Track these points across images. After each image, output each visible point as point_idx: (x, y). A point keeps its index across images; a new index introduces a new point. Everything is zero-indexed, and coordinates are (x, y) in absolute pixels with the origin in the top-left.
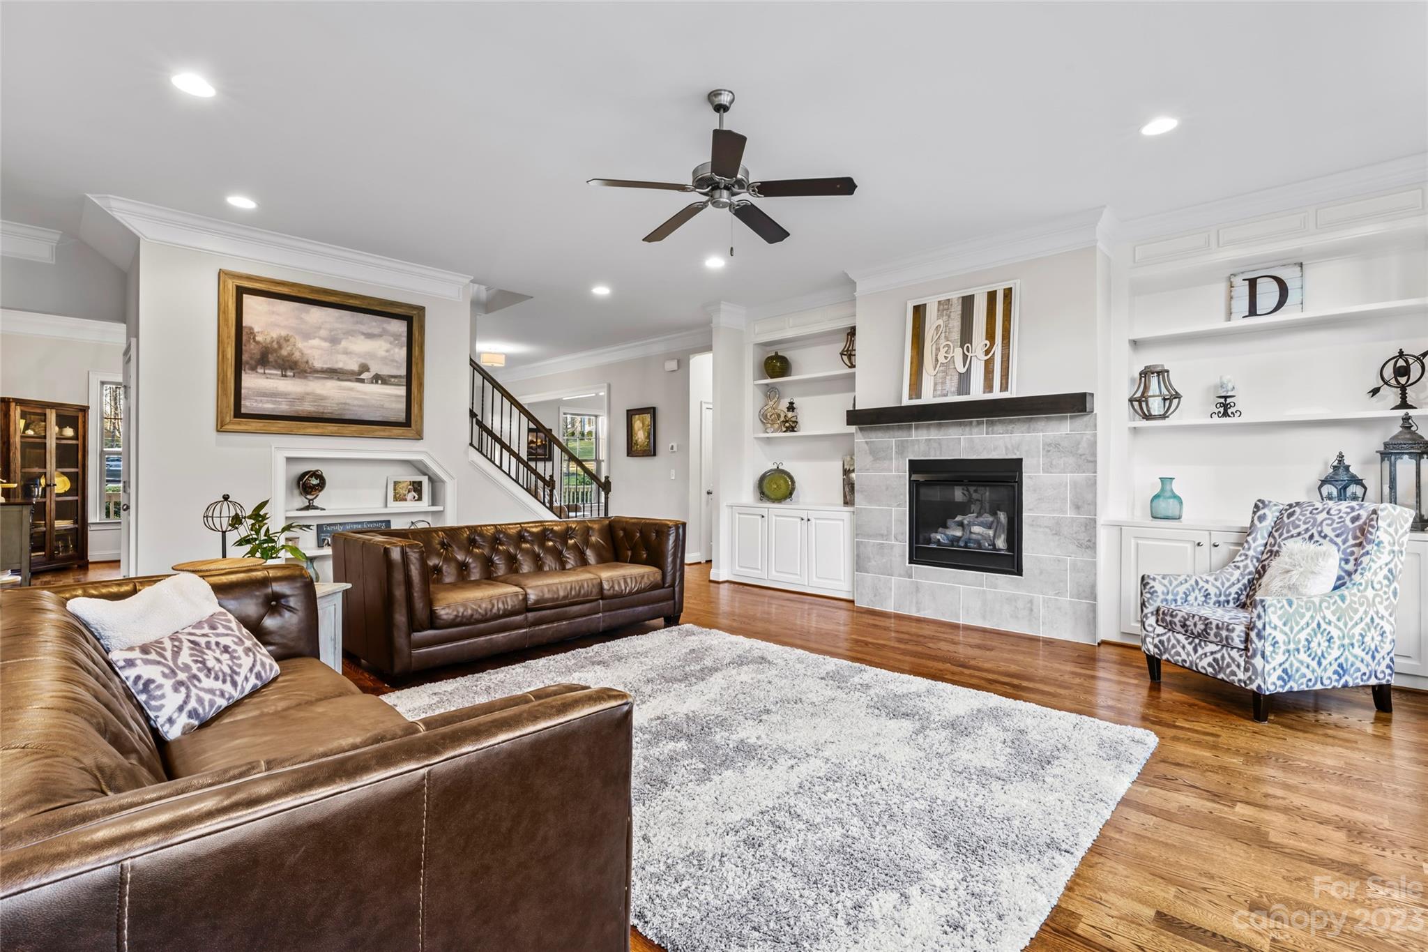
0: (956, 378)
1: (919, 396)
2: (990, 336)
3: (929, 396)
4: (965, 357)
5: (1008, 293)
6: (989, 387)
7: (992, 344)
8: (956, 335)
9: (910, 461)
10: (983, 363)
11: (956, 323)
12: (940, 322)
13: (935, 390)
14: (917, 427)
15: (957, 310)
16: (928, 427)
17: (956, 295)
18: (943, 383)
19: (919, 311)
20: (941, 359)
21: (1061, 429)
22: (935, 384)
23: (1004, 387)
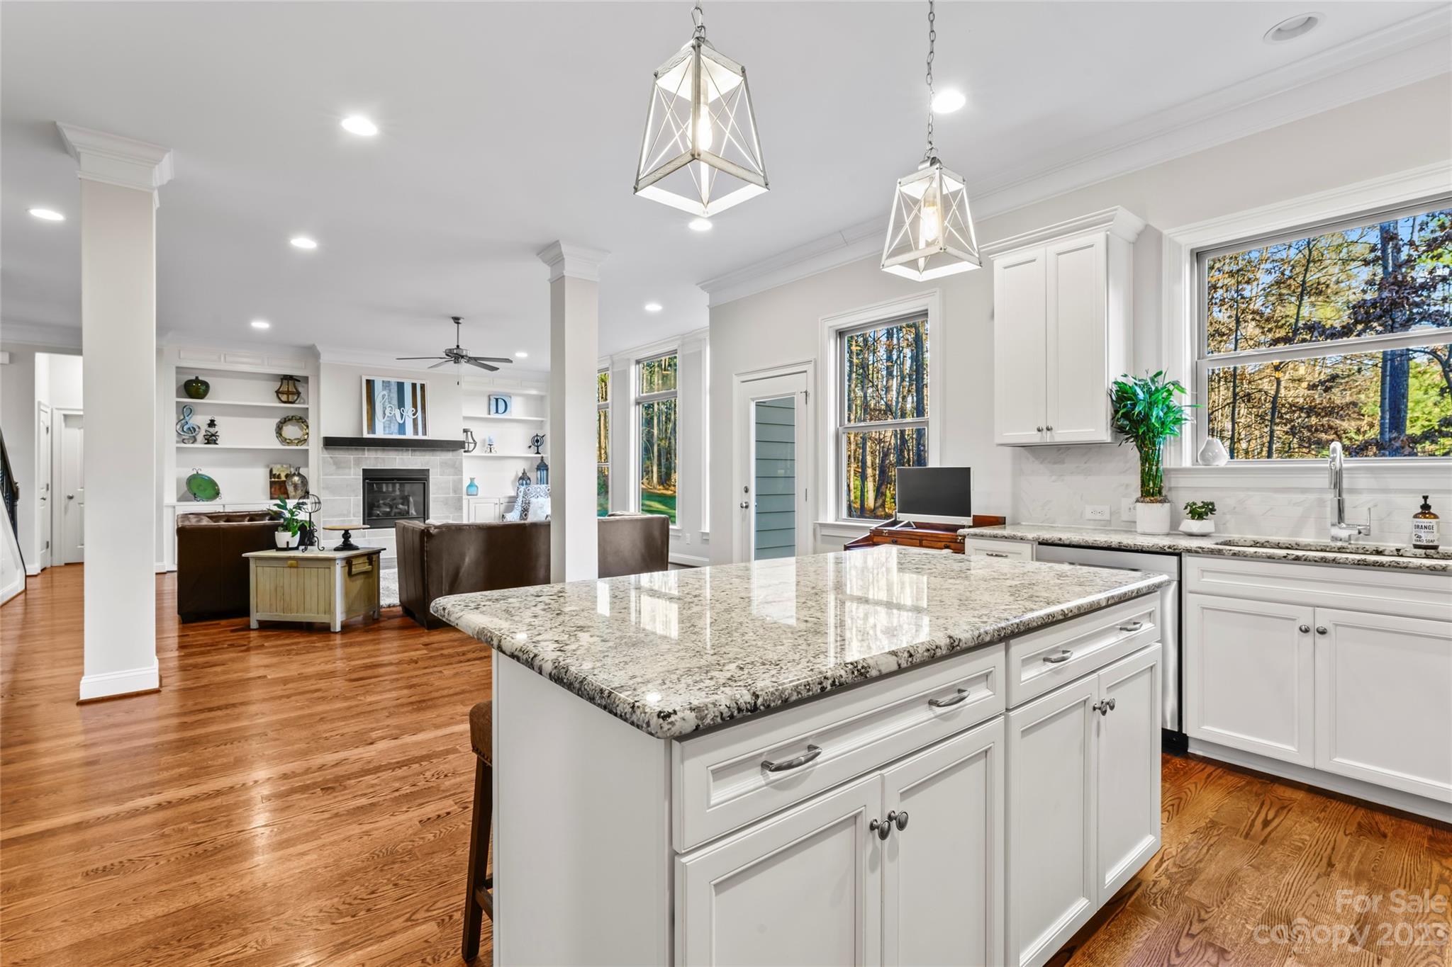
0: (397, 425)
1: (374, 432)
2: (415, 405)
3: (380, 434)
4: (402, 415)
5: (423, 386)
6: (416, 432)
7: (417, 411)
8: (395, 401)
9: (363, 470)
10: (412, 421)
11: (395, 395)
12: (385, 392)
13: (384, 430)
14: (368, 450)
15: (394, 389)
16: (376, 450)
17: (394, 380)
18: (390, 427)
19: (370, 384)
20: (387, 414)
21: (447, 456)
22: (384, 427)
23: (425, 433)
